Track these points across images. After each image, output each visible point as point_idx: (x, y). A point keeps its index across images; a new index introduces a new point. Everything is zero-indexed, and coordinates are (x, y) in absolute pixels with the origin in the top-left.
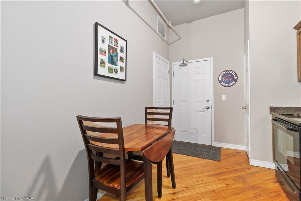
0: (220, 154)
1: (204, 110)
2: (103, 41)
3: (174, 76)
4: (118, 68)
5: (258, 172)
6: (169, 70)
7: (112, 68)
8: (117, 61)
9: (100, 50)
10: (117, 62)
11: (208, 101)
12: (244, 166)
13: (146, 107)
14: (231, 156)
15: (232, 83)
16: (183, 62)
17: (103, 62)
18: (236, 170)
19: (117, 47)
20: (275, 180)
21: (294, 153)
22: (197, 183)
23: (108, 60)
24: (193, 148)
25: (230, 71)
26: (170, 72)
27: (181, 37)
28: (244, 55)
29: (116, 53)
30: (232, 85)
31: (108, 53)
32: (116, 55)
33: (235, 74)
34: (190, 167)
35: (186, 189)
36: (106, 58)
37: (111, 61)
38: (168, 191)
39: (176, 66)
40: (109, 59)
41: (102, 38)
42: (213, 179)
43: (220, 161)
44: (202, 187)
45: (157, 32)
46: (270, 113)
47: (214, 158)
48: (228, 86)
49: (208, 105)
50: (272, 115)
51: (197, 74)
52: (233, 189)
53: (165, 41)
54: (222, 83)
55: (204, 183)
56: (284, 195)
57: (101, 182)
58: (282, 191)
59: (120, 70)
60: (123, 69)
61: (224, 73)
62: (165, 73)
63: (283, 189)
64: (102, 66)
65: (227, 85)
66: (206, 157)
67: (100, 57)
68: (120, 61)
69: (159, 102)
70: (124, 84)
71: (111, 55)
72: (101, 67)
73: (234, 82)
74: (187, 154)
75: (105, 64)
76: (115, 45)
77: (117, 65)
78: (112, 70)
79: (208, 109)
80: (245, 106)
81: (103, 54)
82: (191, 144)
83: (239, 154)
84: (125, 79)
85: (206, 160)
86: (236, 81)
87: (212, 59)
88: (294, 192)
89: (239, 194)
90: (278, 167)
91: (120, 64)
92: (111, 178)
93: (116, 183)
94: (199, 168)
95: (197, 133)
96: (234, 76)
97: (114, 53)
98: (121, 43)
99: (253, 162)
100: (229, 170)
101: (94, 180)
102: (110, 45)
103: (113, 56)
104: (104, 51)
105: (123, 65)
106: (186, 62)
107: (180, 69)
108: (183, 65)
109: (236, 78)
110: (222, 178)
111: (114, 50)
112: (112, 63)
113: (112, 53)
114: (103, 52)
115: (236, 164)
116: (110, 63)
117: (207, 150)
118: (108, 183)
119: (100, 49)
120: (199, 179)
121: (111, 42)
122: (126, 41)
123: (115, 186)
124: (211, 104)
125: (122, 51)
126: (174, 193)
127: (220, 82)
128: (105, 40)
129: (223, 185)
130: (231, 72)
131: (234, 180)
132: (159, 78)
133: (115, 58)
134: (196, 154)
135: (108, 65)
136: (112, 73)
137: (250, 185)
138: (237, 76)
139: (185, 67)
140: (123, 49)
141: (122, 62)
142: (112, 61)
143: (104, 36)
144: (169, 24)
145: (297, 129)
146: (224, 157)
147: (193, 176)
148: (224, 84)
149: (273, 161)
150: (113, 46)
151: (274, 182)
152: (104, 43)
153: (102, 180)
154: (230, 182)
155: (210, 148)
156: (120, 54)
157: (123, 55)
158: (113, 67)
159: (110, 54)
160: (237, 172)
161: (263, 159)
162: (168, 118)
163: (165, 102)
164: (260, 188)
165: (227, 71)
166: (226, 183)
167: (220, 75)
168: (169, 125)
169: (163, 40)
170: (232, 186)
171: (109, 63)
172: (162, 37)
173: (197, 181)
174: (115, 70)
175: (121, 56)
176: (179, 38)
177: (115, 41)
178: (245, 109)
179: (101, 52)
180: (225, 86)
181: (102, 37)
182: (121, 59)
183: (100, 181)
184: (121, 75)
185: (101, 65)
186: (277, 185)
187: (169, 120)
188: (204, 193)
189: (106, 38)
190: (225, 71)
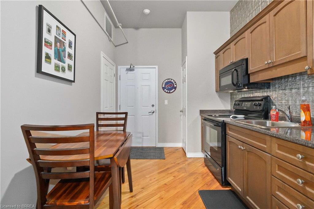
0: (164, 152)
1: (149, 114)
2: (49, 31)
3: (120, 80)
4: (66, 66)
5: (193, 162)
6: (115, 73)
7: (59, 65)
8: (65, 57)
9: (45, 42)
10: (65, 59)
11: (153, 106)
12: (183, 159)
13: (97, 112)
14: (172, 153)
15: (173, 91)
16: (131, 67)
17: (48, 57)
18: (179, 164)
19: (65, 40)
20: (204, 165)
21: (218, 144)
22: (150, 182)
23: (54, 55)
24: (141, 151)
25: (171, 79)
26: (116, 75)
27: (128, 41)
28: (182, 68)
29: (64, 48)
30: (173, 92)
31: (55, 46)
32: (64, 51)
33: (175, 83)
34: (142, 169)
35: (143, 189)
36: (52, 53)
37: (57, 57)
38: (126, 196)
39: (122, 70)
40: (55, 53)
41: (48, 27)
42: (163, 174)
43: (165, 159)
44: (156, 183)
45: (105, 31)
46: (200, 115)
47: (160, 157)
48: (169, 93)
49: (153, 109)
50: (201, 116)
51: (143, 80)
52: (179, 179)
53: (112, 42)
54: (165, 90)
55: (156, 180)
56: (211, 174)
57: (59, 204)
58: (209, 172)
59: (68, 69)
60: (71, 68)
61: (167, 81)
62: (112, 76)
63: (210, 170)
64: (47, 62)
65: (169, 91)
66: (153, 157)
67: (45, 50)
68: (68, 58)
69: (106, 107)
70: (72, 85)
71: (58, 49)
72: (45, 62)
73: (174, 90)
74: (136, 158)
75: (51, 59)
76: (62, 38)
77: (64, 63)
78: (59, 68)
79: (154, 114)
80: (182, 109)
81: (48, 47)
82: (138, 148)
83: (178, 150)
84: (73, 80)
85: (154, 160)
86: (175, 88)
87: (157, 67)
88: (217, 169)
89: (184, 182)
90: (206, 155)
91: (68, 61)
92: (71, 196)
93: (81, 199)
94: (149, 168)
95: (143, 136)
96: (174, 84)
97: (61, 48)
98: (69, 37)
99: (189, 155)
100: (173, 164)
101: (45, 205)
102: (56, 37)
103: (60, 51)
104: (49, 43)
105: (72, 63)
106: (133, 67)
107: (127, 73)
108: (131, 69)
109: (175, 86)
110: (170, 172)
111: (62, 44)
112: (59, 59)
113: (60, 48)
114: (49, 45)
115: (178, 159)
116: (57, 59)
117: (153, 151)
118: (70, 202)
119: (45, 39)
120: (152, 178)
121: (58, 34)
122: (75, 35)
123: (80, 203)
124: (156, 108)
125: (70, 46)
126: (132, 197)
127: (164, 88)
128: (51, 29)
129: (172, 178)
130: (172, 81)
131: (178, 172)
132: (106, 81)
133: (62, 54)
134: (144, 156)
135: (54, 61)
136: (59, 71)
137: (190, 172)
138: (176, 84)
139: (132, 72)
140: (72, 44)
141: (71, 59)
142: (59, 56)
143: (51, 24)
144: (120, 26)
145: (220, 125)
146: (168, 155)
147: (146, 176)
148: (167, 91)
149: (202, 151)
150: (61, 38)
151: (204, 167)
152: (50, 33)
153: (59, 201)
154: (176, 174)
155: (155, 148)
156: (68, 50)
157: (72, 52)
158: (61, 64)
159: (56, 48)
160: (179, 165)
161: (195, 151)
162: (124, 123)
163: (111, 107)
164: (197, 173)
165: (169, 80)
166: (173, 175)
167: (163, 83)
168: (124, 130)
169: (110, 41)
170: (178, 176)
171: (55, 59)
172: (109, 37)
173: (151, 180)
174: (62, 67)
175: (69, 52)
176: (126, 42)
177: (62, 33)
178: (182, 112)
179: (46, 44)
180: (167, 92)
181: (48, 25)
182: (70, 55)
183: (57, 203)
184: (69, 75)
185: (46, 60)
186: (206, 168)
187: (124, 125)
188: (159, 188)
189: (52, 28)
190: (167, 80)
